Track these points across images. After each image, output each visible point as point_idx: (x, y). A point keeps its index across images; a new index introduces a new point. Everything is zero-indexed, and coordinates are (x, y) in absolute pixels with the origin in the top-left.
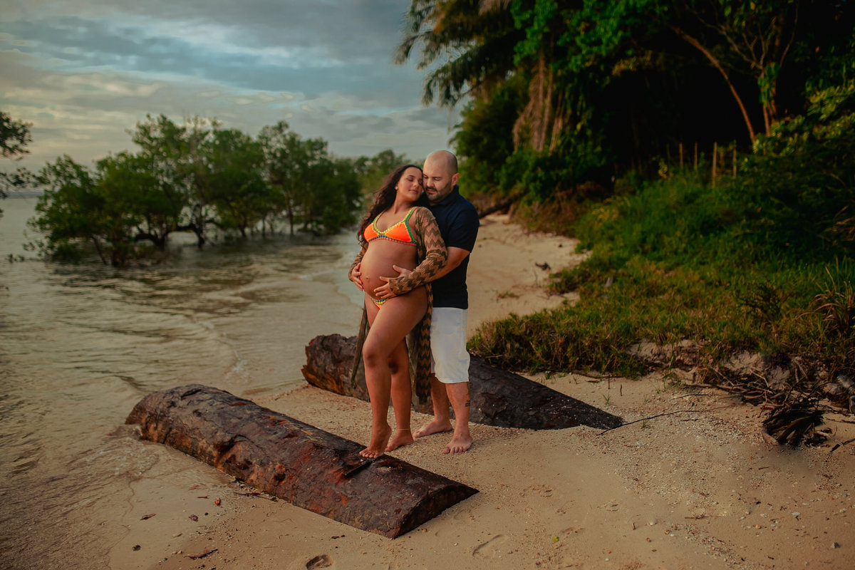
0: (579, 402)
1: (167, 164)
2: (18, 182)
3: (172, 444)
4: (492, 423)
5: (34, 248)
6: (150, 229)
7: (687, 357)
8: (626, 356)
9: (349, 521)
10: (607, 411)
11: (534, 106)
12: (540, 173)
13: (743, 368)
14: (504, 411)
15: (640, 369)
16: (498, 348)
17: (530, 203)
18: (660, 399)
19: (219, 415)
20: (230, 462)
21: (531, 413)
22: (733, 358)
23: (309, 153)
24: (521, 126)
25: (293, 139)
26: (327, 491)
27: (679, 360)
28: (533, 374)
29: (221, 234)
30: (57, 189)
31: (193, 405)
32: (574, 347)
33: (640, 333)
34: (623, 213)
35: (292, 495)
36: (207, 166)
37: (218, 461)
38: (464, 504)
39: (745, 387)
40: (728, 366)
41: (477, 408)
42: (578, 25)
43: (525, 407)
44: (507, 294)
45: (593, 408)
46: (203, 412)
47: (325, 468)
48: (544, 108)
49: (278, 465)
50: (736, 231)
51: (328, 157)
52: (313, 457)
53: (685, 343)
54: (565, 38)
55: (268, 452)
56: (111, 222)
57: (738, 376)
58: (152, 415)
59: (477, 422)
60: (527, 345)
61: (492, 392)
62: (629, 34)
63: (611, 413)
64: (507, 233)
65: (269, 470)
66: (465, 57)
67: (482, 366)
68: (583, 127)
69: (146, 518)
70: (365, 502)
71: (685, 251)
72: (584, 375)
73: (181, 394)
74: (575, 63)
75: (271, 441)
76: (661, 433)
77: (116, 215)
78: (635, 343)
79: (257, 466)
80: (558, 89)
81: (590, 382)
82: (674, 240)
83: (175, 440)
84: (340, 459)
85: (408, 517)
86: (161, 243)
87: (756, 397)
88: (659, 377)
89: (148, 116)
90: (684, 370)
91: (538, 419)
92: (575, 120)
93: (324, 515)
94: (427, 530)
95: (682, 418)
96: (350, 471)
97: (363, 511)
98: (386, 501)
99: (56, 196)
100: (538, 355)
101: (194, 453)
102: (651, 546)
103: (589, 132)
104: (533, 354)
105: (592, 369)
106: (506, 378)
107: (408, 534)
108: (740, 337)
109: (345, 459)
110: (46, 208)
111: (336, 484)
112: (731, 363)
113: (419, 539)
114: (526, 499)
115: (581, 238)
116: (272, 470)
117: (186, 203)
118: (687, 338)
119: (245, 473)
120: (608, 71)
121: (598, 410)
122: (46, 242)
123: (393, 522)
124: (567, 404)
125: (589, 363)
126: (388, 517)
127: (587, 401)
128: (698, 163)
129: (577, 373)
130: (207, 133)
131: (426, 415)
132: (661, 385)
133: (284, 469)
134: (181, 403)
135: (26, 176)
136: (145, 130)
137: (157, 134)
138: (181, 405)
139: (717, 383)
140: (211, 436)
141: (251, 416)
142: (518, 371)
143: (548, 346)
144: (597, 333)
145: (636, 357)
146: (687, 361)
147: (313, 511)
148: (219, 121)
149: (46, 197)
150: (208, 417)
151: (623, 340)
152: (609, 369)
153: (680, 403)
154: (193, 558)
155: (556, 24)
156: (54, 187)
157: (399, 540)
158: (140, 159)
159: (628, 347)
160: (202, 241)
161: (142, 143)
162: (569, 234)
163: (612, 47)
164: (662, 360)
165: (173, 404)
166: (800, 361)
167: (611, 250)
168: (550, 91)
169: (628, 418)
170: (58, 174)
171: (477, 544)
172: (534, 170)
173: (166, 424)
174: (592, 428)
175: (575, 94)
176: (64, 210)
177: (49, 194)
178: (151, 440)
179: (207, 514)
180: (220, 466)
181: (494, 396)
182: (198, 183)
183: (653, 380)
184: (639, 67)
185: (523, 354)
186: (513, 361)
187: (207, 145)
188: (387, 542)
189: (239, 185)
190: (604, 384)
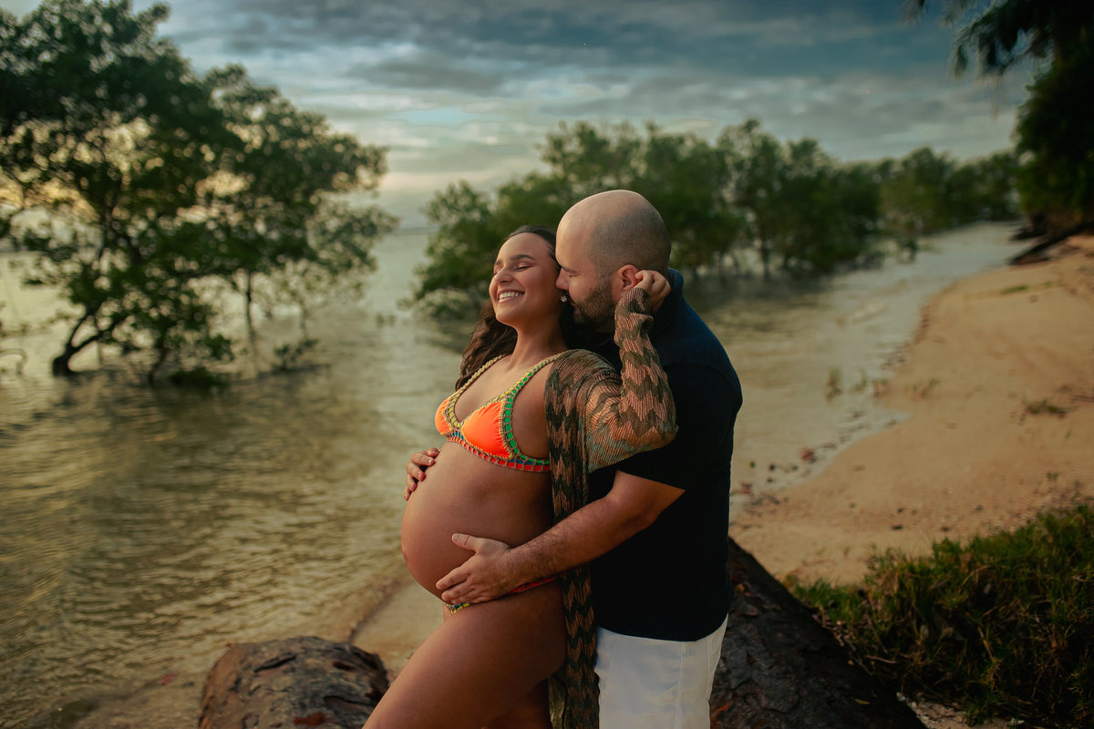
25: (766, 142)
89: (562, 124)
110: (439, 251)
136: (558, 143)
137: (573, 147)
148: (657, 124)
161: (554, 161)
165: (236, 686)
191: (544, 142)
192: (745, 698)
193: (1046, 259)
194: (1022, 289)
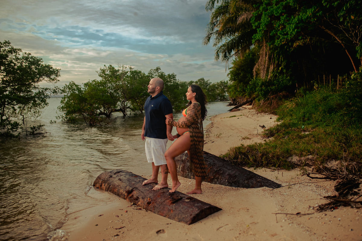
0: (265, 178)
1: (111, 85)
2: (55, 92)
3: (110, 191)
4: (231, 186)
5: (60, 118)
6: (104, 110)
7: (310, 162)
8: (286, 161)
9: (173, 218)
10: (276, 182)
11: (261, 60)
12: (264, 88)
13: (332, 167)
14: (235, 181)
15: (291, 166)
16: (236, 157)
17: (259, 100)
18: (297, 178)
19: (128, 180)
20: (131, 197)
21: (246, 182)
22: (328, 162)
23: (168, 80)
24: (256, 68)
25: (162, 74)
26: (166, 208)
27: (307, 163)
28: (249, 168)
29: (133, 113)
30: (69, 94)
31: (119, 177)
32: (265, 157)
33: (292, 152)
34: (297, 104)
35: (153, 209)
36: (127, 85)
37: (127, 197)
38: (216, 214)
39: (332, 174)
40: (326, 165)
41: (226, 180)
42: (279, 27)
43: (244, 180)
44: (246, 138)
45: (270, 180)
46: (122, 179)
47: (165, 200)
48: (266, 61)
49: (149, 198)
50: (342, 112)
51: (177, 81)
52: (161, 196)
53: (310, 157)
54: (273, 32)
55: (145, 194)
56: (89, 108)
57: (330, 169)
58: (103, 180)
59: (225, 185)
60: (247, 157)
61: (231, 174)
62: (299, 30)
63: (277, 183)
64: (249, 113)
65: (145, 200)
66: (232, 40)
67: (228, 164)
68: (282, 69)
69: (100, 216)
70: (179, 212)
71: (321, 121)
72: (269, 168)
73: (114, 173)
74: (277, 42)
75: (146, 190)
76: (295, 190)
77: (91, 105)
78: (290, 156)
79: (141, 199)
80: (271, 53)
81: (271, 171)
82: (317, 116)
83: (111, 189)
84: (171, 196)
85: (194, 218)
86: (108, 116)
87: (335, 178)
88: (299, 169)
89: (105, 65)
90: (309, 167)
91: (248, 184)
92: (278, 65)
93: (164, 216)
94: (201, 222)
95: (305, 185)
96: (175, 201)
97: (178, 215)
98: (187, 211)
99: (68, 97)
100: (251, 160)
101: (118, 195)
102: (282, 228)
103: (285, 71)
104: (249, 160)
105: (272, 166)
106: (238, 169)
107: (195, 224)
108: (332, 154)
109: (173, 197)
110: (65, 102)
111: (169, 206)
112: (327, 164)
113: (198, 226)
114: (239, 212)
115: (280, 115)
116: (147, 200)
117: (119, 100)
118: (311, 155)
119: (137, 201)
120: (292, 45)
121: (273, 181)
122: (64, 115)
123: (189, 219)
124: (260, 179)
125: (271, 164)
126: (187, 217)
127: (269, 178)
128: (331, 83)
129: (267, 168)
130: (127, 72)
131: (207, 183)
132: (299, 173)
133: (151, 200)
134: (114, 176)
135: (58, 90)
136: (103, 71)
137: (108, 72)
138: (114, 177)
139: (321, 172)
140: (124, 188)
141: (140, 181)
142: (243, 167)
143: (255, 157)
144: (275, 152)
145: (290, 162)
146: (310, 163)
147: (160, 215)
148: (132, 67)
149: (65, 98)
150: (124, 181)
151: (285, 155)
152: (279, 166)
153: (305, 180)
154: (117, 229)
155: (270, 26)
156: (68, 94)
157: (191, 226)
158: (101, 82)
159: (287, 158)
160: (125, 115)
161: (102, 76)
162: (275, 113)
163: (293, 36)
164: (301, 163)
165: (111, 177)
166: (355, 164)
167: (291, 120)
168: (268, 53)
169: (283, 185)
170: (70, 89)
171: (219, 227)
172: (261, 86)
173: (108, 184)
174: (268, 188)
175: (278, 54)
176: (72, 103)
177: (66, 97)
178: (103, 190)
179: (122, 215)
180: (128, 199)
181: (232, 176)
182: (124, 92)
183: (296, 171)
184: (305, 44)
185: (245, 160)
186: (241, 163)
187: (127, 77)
188: (187, 226)
189: (140, 93)
190: (276, 172)
191: (99, 70)
192: (214, 166)
193: (239, 110)
194: (235, 116)
